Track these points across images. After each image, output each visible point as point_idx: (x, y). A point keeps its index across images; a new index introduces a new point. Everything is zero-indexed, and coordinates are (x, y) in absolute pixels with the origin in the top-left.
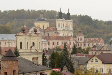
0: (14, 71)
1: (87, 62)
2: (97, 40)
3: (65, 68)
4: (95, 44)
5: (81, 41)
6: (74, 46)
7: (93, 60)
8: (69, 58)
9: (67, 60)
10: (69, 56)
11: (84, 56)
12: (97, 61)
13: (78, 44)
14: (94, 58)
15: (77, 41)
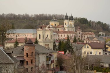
0: (32, 53)
1: (82, 48)
2: (90, 34)
3: (68, 51)
4: (89, 36)
5: (80, 34)
6: (75, 37)
7: (85, 46)
8: (71, 45)
9: (69, 46)
10: (71, 43)
11: (80, 44)
12: (88, 47)
13: (78, 36)
14: (87, 45)
15: (77, 34)
